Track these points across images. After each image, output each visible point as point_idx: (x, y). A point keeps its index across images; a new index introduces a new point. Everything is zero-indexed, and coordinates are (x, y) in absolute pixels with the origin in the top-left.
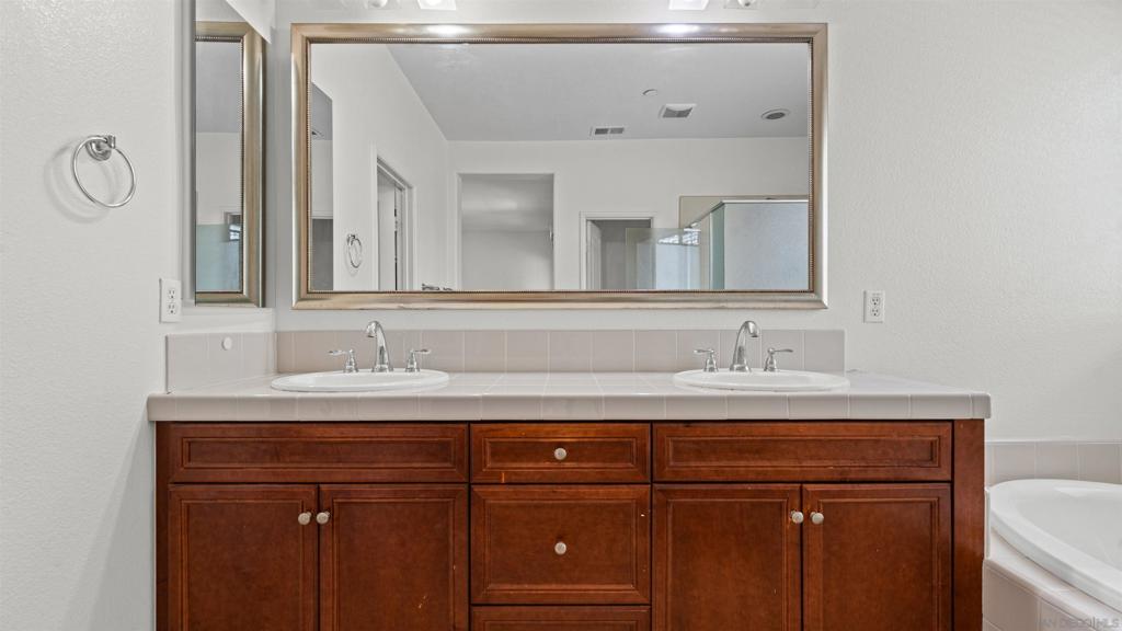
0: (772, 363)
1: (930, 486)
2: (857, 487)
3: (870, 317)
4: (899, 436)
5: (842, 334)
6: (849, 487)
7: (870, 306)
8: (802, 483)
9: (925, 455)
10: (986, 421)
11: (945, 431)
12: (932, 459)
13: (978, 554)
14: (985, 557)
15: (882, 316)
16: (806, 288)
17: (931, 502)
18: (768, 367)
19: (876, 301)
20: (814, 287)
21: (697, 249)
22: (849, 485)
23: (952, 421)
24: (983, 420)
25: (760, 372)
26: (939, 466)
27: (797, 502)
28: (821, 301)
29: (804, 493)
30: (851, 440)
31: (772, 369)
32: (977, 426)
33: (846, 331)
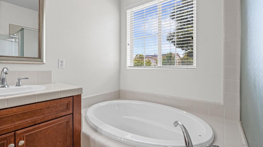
0: (19, 83)
1: (66, 117)
2: (41, 125)
3: (60, 67)
4: (56, 104)
5: (51, 72)
6: (37, 126)
7: (60, 64)
8: (15, 131)
9: (65, 108)
10: (82, 94)
11: (71, 99)
12: (67, 108)
13: (80, 131)
14: (82, 131)
15: (64, 67)
16: (37, 57)
17: (67, 121)
18: (18, 85)
19: (62, 62)
20: (40, 56)
21: (17, 43)
22: (38, 125)
23: (73, 96)
24: (81, 94)
25: (14, 87)
26: (69, 110)
27: (12, 140)
28: (43, 62)
29: (16, 135)
30: (38, 109)
31: (19, 85)
32: (79, 96)
33: (52, 71)
